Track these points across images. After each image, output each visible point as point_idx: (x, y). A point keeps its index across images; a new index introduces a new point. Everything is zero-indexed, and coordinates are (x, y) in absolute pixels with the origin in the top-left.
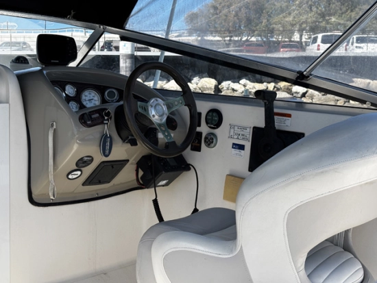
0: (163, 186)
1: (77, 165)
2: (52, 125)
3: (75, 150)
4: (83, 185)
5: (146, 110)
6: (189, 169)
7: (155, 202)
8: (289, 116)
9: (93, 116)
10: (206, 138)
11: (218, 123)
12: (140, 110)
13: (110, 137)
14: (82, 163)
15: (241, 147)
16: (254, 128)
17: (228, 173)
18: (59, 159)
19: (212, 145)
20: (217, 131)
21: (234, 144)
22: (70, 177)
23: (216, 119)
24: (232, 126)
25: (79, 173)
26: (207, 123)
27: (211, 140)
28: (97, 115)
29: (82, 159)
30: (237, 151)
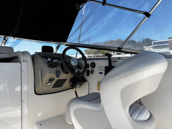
0: (78, 87)
1: (49, 81)
2: (40, 68)
3: (48, 76)
4: (53, 87)
5: (70, 61)
6: (86, 81)
7: (76, 92)
8: (116, 62)
9: (53, 65)
10: (91, 71)
11: (94, 67)
12: (67, 61)
13: (59, 71)
14: (51, 80)
15: (102, 73)
16: (105, 67)
17: (98, 81)
18: (43, 79)
19: (93, 73)
20: (94, 69)
21: (99, 72)
22: (47, 85)
23: (93, 65)
24: (98, 67)
25: (50, 83)
26: (91, 67)
27: (92, 72)
28: (55, 64)
29: (50, 79)
30: (100, 75)
